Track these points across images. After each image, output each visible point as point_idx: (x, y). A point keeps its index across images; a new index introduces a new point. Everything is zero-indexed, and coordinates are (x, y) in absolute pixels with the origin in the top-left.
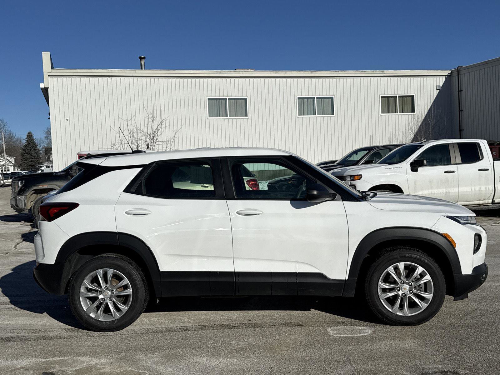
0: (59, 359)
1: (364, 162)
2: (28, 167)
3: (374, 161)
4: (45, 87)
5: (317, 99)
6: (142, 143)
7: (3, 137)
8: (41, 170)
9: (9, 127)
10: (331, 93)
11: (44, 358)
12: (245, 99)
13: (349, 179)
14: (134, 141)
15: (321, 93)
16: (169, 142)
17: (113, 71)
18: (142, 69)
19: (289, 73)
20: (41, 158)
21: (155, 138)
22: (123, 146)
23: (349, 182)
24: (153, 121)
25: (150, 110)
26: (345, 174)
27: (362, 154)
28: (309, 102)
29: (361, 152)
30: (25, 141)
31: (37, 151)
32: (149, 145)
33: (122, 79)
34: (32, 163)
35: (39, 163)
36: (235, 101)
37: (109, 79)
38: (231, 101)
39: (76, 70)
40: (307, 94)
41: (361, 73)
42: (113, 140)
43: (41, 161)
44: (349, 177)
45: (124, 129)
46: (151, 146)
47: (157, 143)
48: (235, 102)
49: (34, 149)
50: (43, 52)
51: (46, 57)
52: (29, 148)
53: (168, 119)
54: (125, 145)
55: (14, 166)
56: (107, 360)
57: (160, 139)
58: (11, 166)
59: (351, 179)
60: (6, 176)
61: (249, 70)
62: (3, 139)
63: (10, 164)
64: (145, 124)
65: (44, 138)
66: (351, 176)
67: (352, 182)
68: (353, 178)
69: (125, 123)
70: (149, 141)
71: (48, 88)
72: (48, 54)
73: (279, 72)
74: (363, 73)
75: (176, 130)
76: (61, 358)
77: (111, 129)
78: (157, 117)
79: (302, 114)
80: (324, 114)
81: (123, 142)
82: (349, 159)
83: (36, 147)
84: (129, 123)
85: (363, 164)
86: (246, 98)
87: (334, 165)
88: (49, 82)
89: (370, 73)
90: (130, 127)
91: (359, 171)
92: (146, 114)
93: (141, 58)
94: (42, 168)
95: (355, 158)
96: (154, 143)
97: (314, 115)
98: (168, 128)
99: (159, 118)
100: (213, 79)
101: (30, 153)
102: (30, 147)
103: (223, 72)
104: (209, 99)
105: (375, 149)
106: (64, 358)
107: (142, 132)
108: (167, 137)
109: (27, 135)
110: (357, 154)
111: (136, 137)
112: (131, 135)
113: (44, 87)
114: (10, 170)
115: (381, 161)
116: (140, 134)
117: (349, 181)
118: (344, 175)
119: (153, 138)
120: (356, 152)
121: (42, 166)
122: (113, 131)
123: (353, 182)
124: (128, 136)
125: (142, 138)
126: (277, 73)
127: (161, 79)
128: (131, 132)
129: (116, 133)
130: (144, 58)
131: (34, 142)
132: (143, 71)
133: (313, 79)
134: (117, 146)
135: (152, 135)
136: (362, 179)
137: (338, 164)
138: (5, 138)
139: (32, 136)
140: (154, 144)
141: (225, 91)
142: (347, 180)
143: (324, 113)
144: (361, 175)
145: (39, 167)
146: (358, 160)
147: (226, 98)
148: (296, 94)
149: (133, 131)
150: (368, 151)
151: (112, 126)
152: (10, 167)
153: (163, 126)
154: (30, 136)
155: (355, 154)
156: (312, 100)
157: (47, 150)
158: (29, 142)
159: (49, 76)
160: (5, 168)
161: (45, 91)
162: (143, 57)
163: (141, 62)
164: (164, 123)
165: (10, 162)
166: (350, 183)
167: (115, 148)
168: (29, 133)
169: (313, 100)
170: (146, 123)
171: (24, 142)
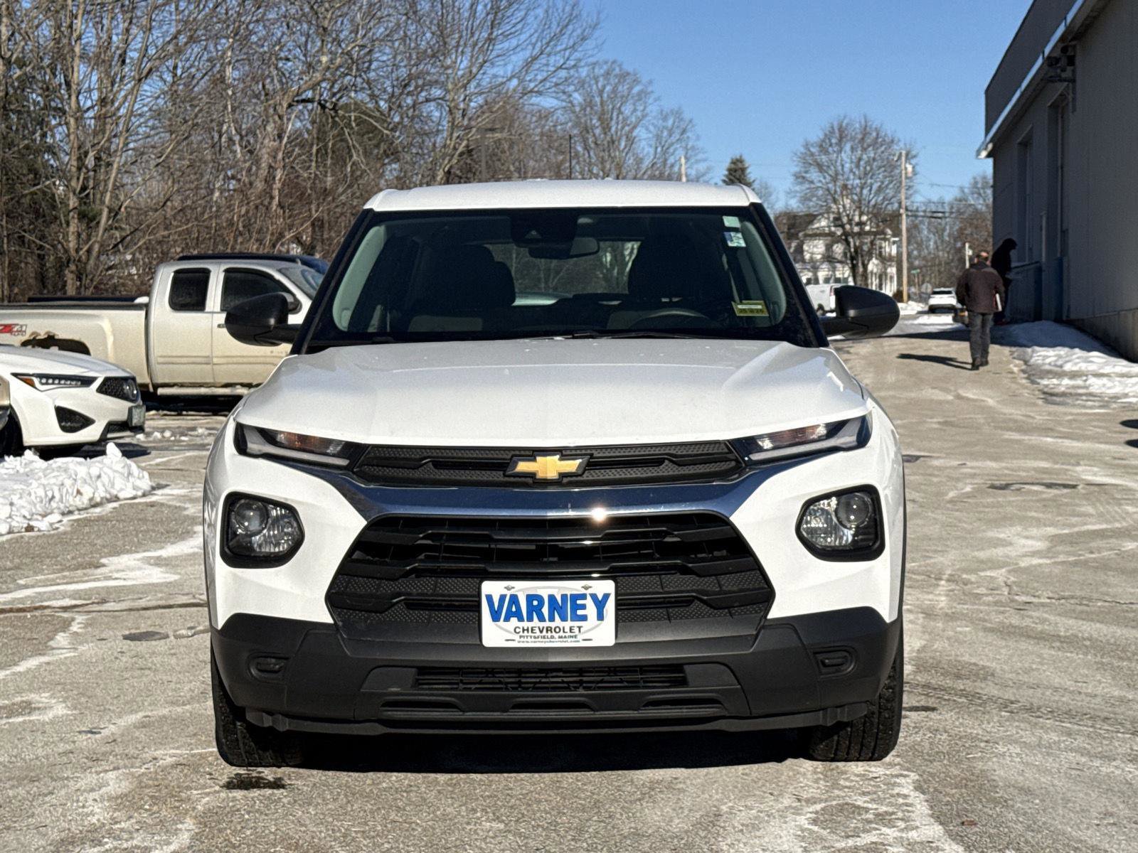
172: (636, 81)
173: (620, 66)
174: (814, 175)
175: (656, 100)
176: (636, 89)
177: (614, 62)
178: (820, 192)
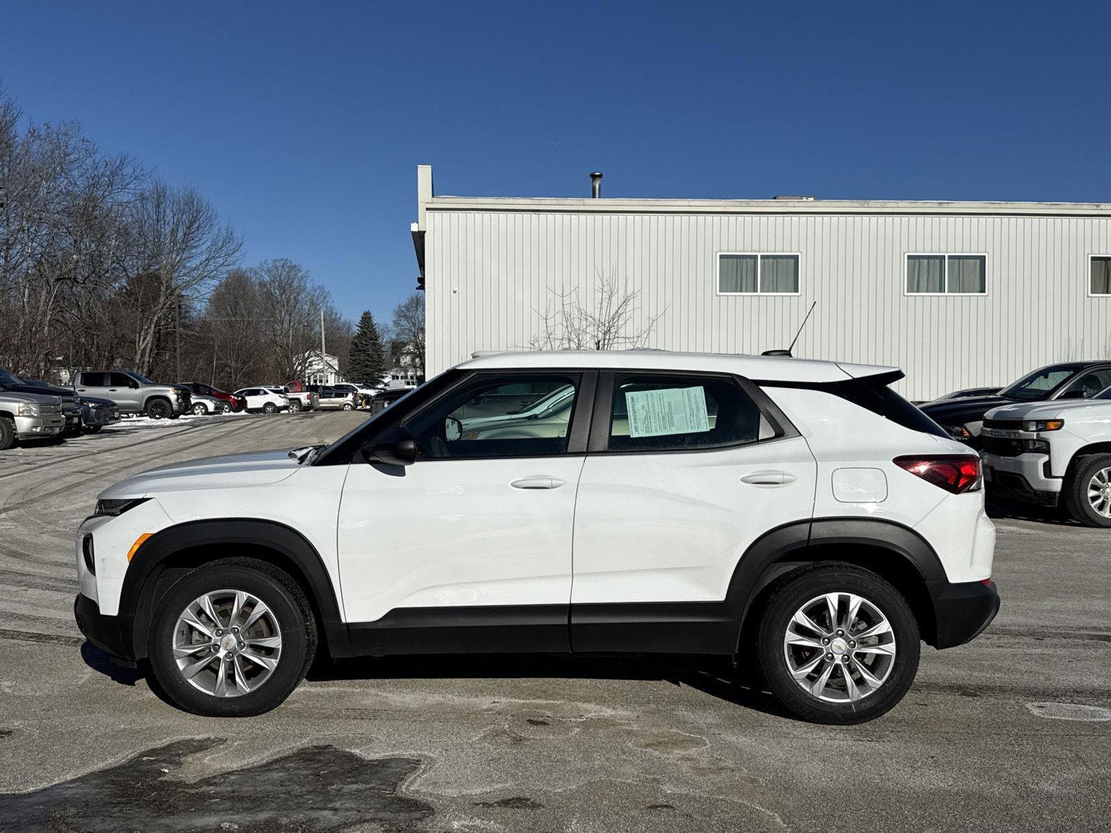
0: (545, 702)
1: (1063, 395)
2: (361, 377)
3: (1085, 394)
4: (420, 230)
5: (951, 260)
6: (588, 339)
7: (322, 319)
8: (383, 383)
9: (333, 301)
10: (982, 248)
11: (519, 698)
12: (796, 258)
13: (1034, 429)
14: (573, 334)
15: (959, 247)
16: (640, 339)
17: (542, 202)
18: (594, 196)
19: (892, 206)
20: (383, 360)
21: (613, 330)
22: (553, 343)
23: (1035, 434)
24: (610, 298)
25: (606, 275)
26: (1027, 417)
27: (1059, 377)
28: (931, 266)
29: (1056, 373)
30: (357, 328)
31: (377, 347)
32: (601, 343)
33: (558, 216)
34: (368, 369)
35: (380, 371)
36: (775, 261)
37: (534, 216)
38: (767, 260)
39: (476, 200)
40: (928, 248)
41: (1050, 207)
42: (534, 331)
43: (383, 367)
44: (1035, 423)
45: (556, 312)
46: (604, 345)
47: (616, 340)
48: (773, 262)
49: (373, 344)
50: (419, 166)
51: (424, 174)
52: (364, 342)
53: (639, 293)
54: (557, 341)
55: (337, 373)
56: (629, 713)
57: (622, 333)
58: (332, 373)
59: (1040, 427)
60: (327, 391)
61: (804, 199)
62: (323, 323)
63: (330, 370)
64: (596, 303)
65: (392, 323)
66: (1038, 422)
67: (1040, 433)
68: (1043, 425)
69: (559, 299)
70: (601, 335)
71: (425, 232)
72: (428, 168)
73: (870, 204)
74: (1054, 207)
75: (653, 316)
76: (548, 702)
77: (532, 310)
78: (618, 291)
79: (915, 289)
80: (964, 292)
81: (552, 336)
82: (1030, 387)
83: (376, 340)
84: (567, 300)
85: (1059, 398)
86: (798, 256)
87: (994, 397)
88: (427, 222)
89: (1068, 207)
90: (567, 308)
91: (1058, 411)
92: (598, 284)
93: (594, 177)
94: (386, 380)
95: (1043, 385)
96: (609, 339)
97: (941, 291)
98: (637, 313)
99: (621, 292)
100: (732, 217)
101: (365, 351)
102: (366, 340)
103: (754, 202)
104: (721, 257)
105: (1087, 368)
106: (553, 702)
107: (589, 318)
108: (635, 330)
109: (362, 318)
110: (1046, 377)
111: (577, 327)
112: (568, 324)
113: (417, 230)
114: (329, 381)
115: (1101, 395)
116: (584, 322)
117: (1034, 431)
118: (1024, 419)
119: (609, 330)
120: (1045, 373)
121: (384, 375)
122: (535, 315)
123: (1044, 434)
124: (563, 325)
125: (589, 330)
126: (866, 205)
127: (630, 216)
128: (568, 318)
129: (540, 318)
130: (600, 176)
131: (374, 330)
132: (597, 201)
133: (944, 219)
134: (541, 343)
135: (607, 325)
136: (1064, 428)
137: (1005, 396)
138: (325, 320)
139: (370, 318)
140: (611, 342)
141: (756, 240)
142: (1030, 430)
143: (963, 287)
144: (1062, 421)
145: (379, 377)
146: (1050, 389)
147: (757, 256)
148: (904, 248)
149: (572, 316)
150: (1072, 372)
151: (535, 306)
152: (329, 374)
153: (629, 308)
154: (367, 319)
155: (1042, 377)
156: (938, 261)
157: (396, 347)
158: (365, 330)
159: (427, 209)
160: (321, 376)
161: (419, 238)
162: (598, 174)
163: (594, 183)
164: (631, 302)
165: (331, 367)
166: (1038, 435)
167: (537, 346)
168: (365, 314)
169: (941, 263)
170: (598, 300)
171: (356, 330)
172: (300, 270)
173: (290, 262)
174: (403, 322)
175: (311, 280)
176: (300, 274)
177: (287, 260)
178: (406, 332)
